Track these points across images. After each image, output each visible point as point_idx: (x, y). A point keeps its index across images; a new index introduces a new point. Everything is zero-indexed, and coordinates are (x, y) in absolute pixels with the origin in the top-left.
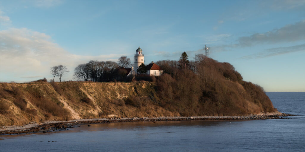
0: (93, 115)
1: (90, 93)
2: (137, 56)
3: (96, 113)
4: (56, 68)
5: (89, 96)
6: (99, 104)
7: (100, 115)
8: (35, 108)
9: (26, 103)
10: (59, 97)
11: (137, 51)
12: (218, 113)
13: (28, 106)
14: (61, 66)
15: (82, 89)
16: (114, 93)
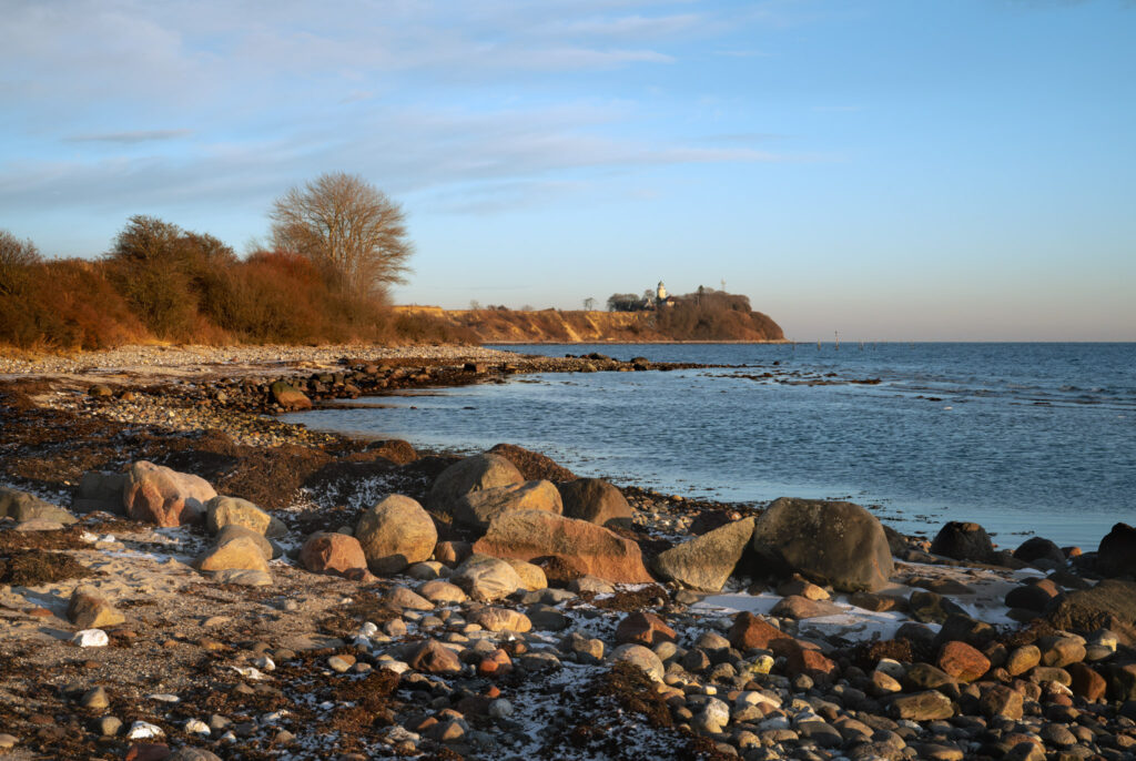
0: (594, 339)
1: (595, 321)
2: (658, 289)
3: (597, 336)
4: (587, 300)
5: (592, 322)
6: (601, 330)
7: (600, 338)
8: (539, 330)
9: (531, 326)
10: (563, 323)
11: (659, 284)
12: (710, 339)
13: (533, 329)
14: (591, 299)
15: (587, 317)
16: (618, 321)
